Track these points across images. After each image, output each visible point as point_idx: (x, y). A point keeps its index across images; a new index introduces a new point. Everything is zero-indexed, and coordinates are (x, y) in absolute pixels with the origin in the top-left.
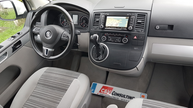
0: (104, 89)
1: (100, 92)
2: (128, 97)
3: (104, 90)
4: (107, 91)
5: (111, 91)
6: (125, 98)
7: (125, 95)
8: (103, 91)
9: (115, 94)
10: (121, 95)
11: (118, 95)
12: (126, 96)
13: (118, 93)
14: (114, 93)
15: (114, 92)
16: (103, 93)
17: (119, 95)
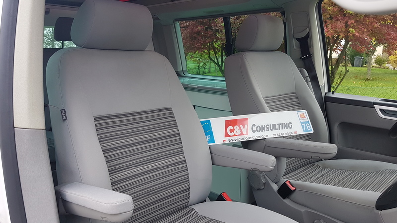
0: (231, 128)
1: (227, 135)
2: (281, 126)
3: (234, 130)
4: (240, 128)
5: (246, 126)
6: (277, 129)
7: (275, 125)
8: (232, 131)
9: (258, 129)
10: (269, 127)
11: (263, 129)
12: (277, 127)
13: (262, 126)
14: (254, 128)
15: (254, 125)
16: (235, 135)
17: (266, 129)
